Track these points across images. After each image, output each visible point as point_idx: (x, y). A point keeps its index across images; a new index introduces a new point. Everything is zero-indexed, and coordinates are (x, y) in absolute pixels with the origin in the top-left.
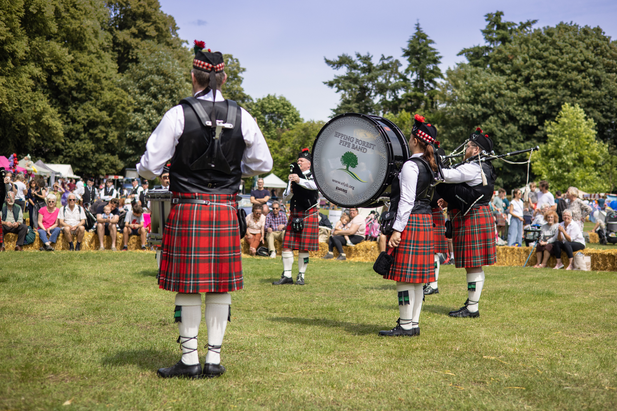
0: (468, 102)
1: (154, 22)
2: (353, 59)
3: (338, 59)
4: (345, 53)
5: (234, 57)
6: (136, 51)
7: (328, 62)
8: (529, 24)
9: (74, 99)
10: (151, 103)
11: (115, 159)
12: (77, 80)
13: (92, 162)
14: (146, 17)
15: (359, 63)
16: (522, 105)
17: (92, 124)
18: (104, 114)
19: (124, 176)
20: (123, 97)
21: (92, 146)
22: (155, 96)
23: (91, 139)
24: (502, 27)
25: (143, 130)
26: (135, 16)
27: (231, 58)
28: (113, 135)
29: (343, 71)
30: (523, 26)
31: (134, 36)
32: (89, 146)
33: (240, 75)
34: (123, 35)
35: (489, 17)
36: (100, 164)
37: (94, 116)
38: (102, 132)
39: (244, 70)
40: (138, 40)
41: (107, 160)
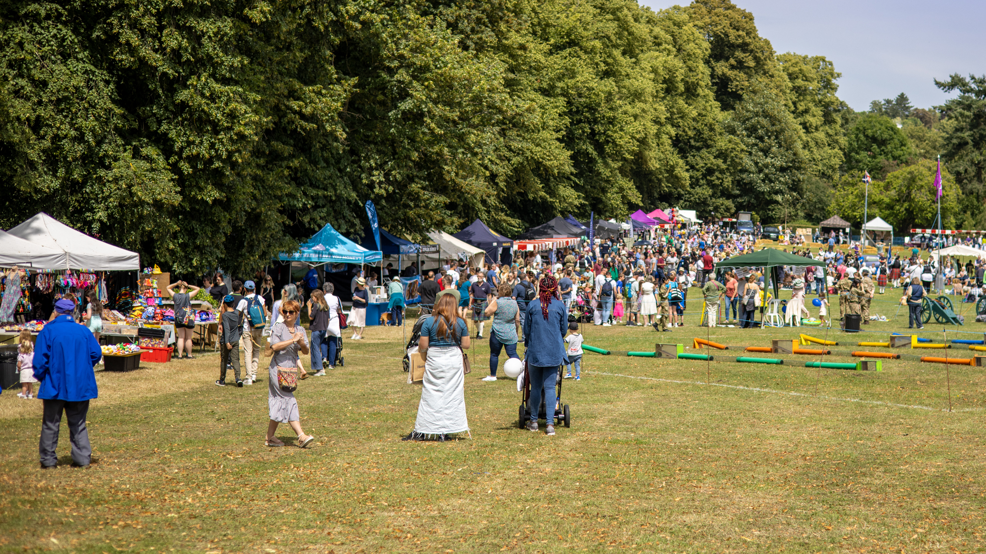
1: (752, 51)
2: (967, 81)
3: (949, 80)
5: (827, 60)
6: (735, 83)
7: (939, 84)
9: (692, 147)
10: (757, 145)
11: (729, 203)
12: (695, 129)
13: (709, 205)
14: (744, 47)
15: (973, 86)
17: (710, 171)
18: (720, 162)
19: (737, 218)
20: (736, 144)
21: (710, 192)
22: (761, 139)
23: (708, 184)
25: (750, 172)
26: (733, 47)
27: (824, 60)
28: (728, 181)
29: (956, 94)
31: (733, 67)
32: (707, 192)
33: (834, 81)
34: (722, 68)
36: (716, 209)
37: (712, 164)
38: (718, 178)
39: (839, 75)
40: (736, 72)
41: (722, 204)
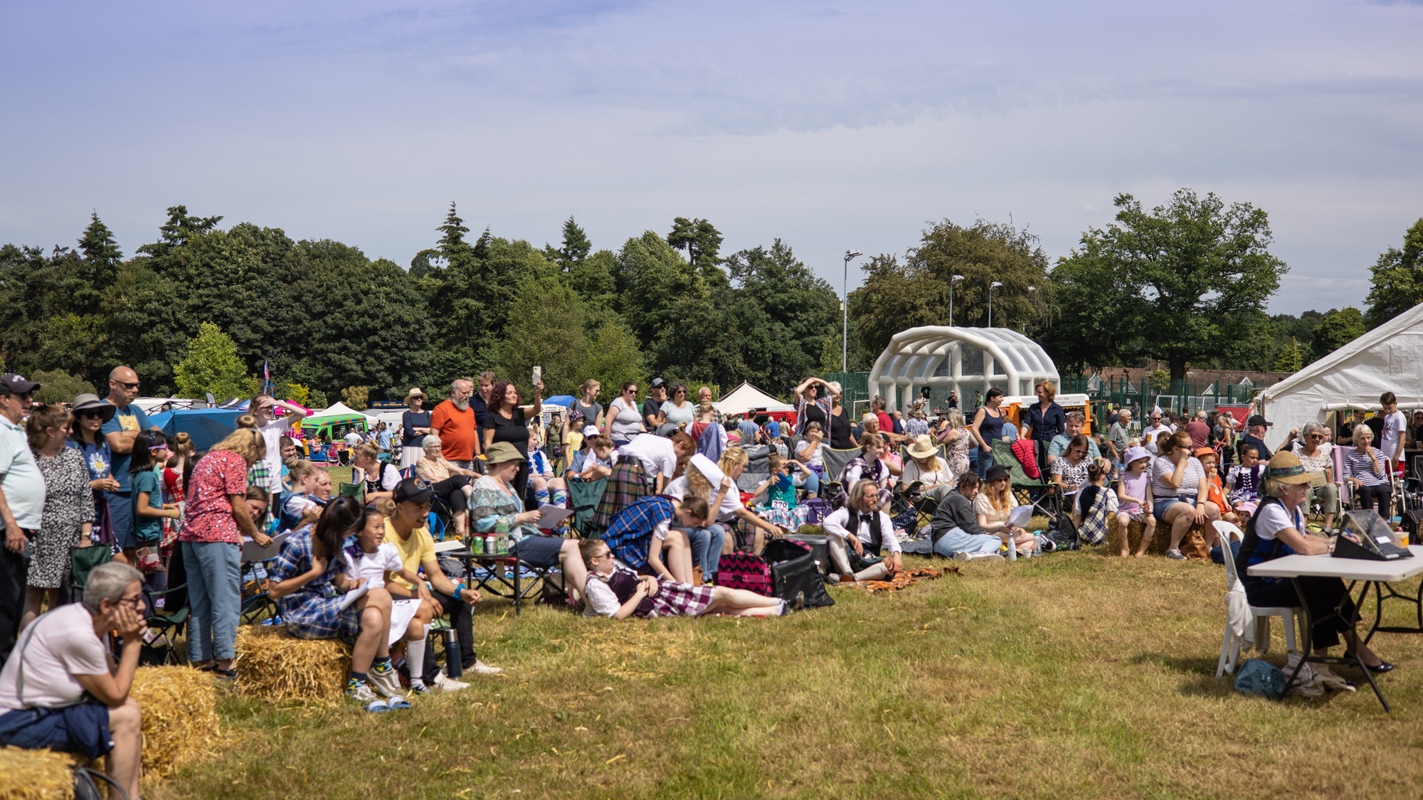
0: (136, 310)
4: (13, 243)
8: (214, 220)
16: (193, 312)
24: (184, 223)
30: (209, 223)
35: (171, 211)
